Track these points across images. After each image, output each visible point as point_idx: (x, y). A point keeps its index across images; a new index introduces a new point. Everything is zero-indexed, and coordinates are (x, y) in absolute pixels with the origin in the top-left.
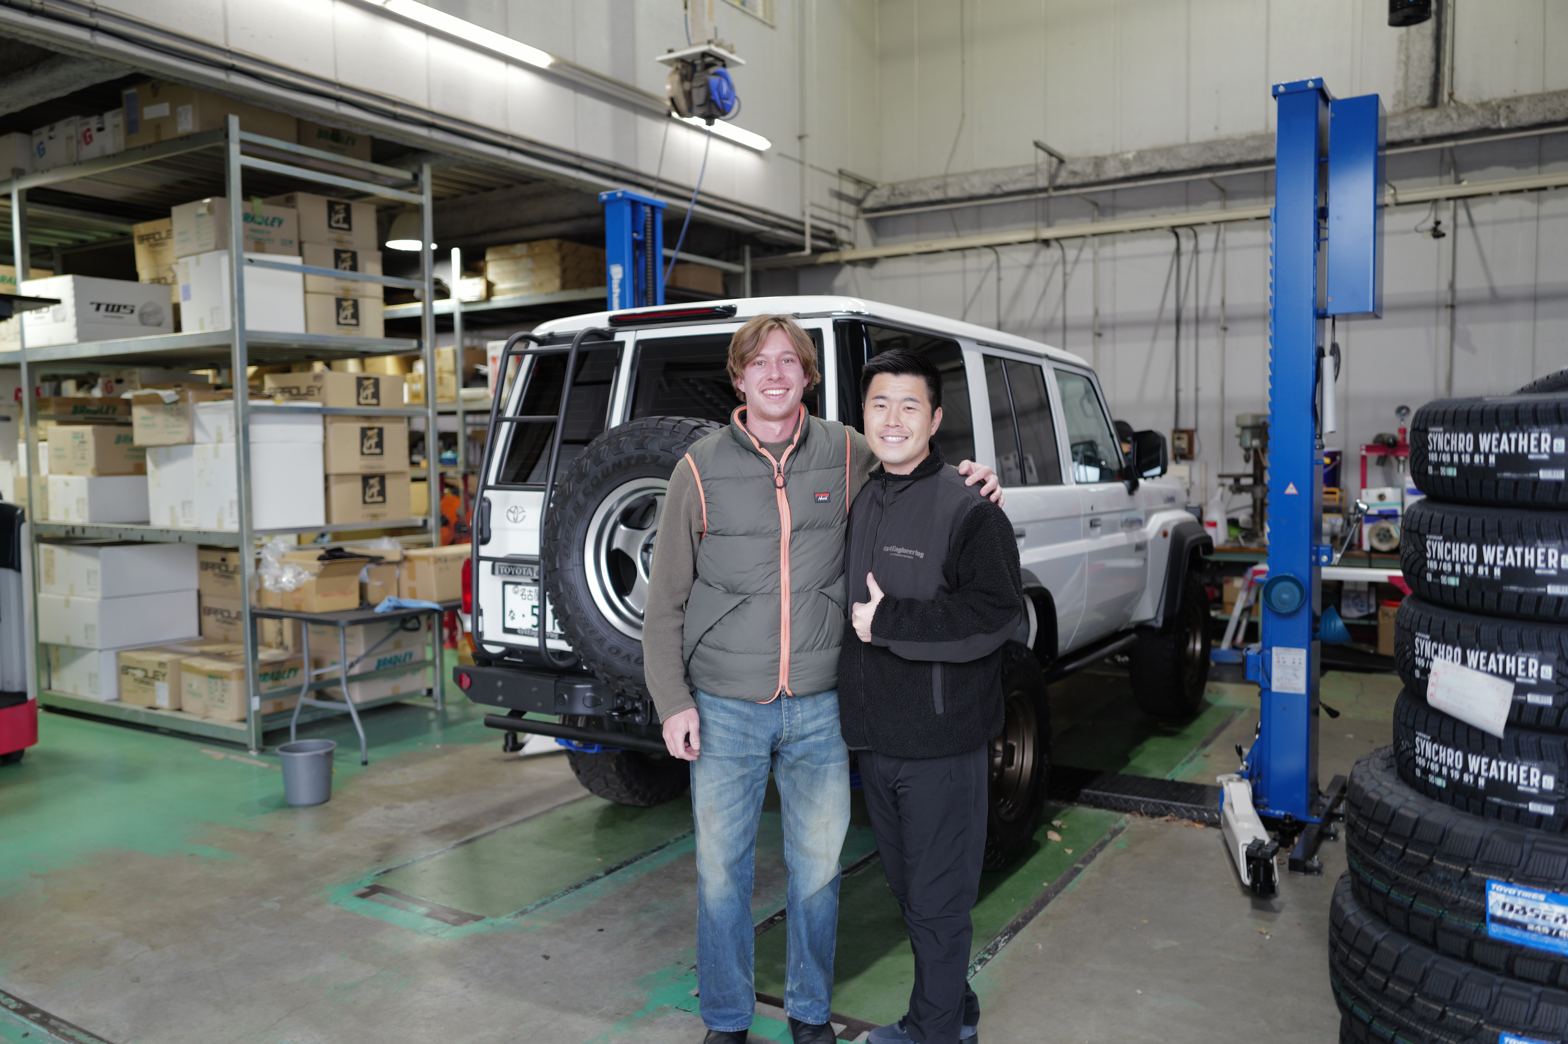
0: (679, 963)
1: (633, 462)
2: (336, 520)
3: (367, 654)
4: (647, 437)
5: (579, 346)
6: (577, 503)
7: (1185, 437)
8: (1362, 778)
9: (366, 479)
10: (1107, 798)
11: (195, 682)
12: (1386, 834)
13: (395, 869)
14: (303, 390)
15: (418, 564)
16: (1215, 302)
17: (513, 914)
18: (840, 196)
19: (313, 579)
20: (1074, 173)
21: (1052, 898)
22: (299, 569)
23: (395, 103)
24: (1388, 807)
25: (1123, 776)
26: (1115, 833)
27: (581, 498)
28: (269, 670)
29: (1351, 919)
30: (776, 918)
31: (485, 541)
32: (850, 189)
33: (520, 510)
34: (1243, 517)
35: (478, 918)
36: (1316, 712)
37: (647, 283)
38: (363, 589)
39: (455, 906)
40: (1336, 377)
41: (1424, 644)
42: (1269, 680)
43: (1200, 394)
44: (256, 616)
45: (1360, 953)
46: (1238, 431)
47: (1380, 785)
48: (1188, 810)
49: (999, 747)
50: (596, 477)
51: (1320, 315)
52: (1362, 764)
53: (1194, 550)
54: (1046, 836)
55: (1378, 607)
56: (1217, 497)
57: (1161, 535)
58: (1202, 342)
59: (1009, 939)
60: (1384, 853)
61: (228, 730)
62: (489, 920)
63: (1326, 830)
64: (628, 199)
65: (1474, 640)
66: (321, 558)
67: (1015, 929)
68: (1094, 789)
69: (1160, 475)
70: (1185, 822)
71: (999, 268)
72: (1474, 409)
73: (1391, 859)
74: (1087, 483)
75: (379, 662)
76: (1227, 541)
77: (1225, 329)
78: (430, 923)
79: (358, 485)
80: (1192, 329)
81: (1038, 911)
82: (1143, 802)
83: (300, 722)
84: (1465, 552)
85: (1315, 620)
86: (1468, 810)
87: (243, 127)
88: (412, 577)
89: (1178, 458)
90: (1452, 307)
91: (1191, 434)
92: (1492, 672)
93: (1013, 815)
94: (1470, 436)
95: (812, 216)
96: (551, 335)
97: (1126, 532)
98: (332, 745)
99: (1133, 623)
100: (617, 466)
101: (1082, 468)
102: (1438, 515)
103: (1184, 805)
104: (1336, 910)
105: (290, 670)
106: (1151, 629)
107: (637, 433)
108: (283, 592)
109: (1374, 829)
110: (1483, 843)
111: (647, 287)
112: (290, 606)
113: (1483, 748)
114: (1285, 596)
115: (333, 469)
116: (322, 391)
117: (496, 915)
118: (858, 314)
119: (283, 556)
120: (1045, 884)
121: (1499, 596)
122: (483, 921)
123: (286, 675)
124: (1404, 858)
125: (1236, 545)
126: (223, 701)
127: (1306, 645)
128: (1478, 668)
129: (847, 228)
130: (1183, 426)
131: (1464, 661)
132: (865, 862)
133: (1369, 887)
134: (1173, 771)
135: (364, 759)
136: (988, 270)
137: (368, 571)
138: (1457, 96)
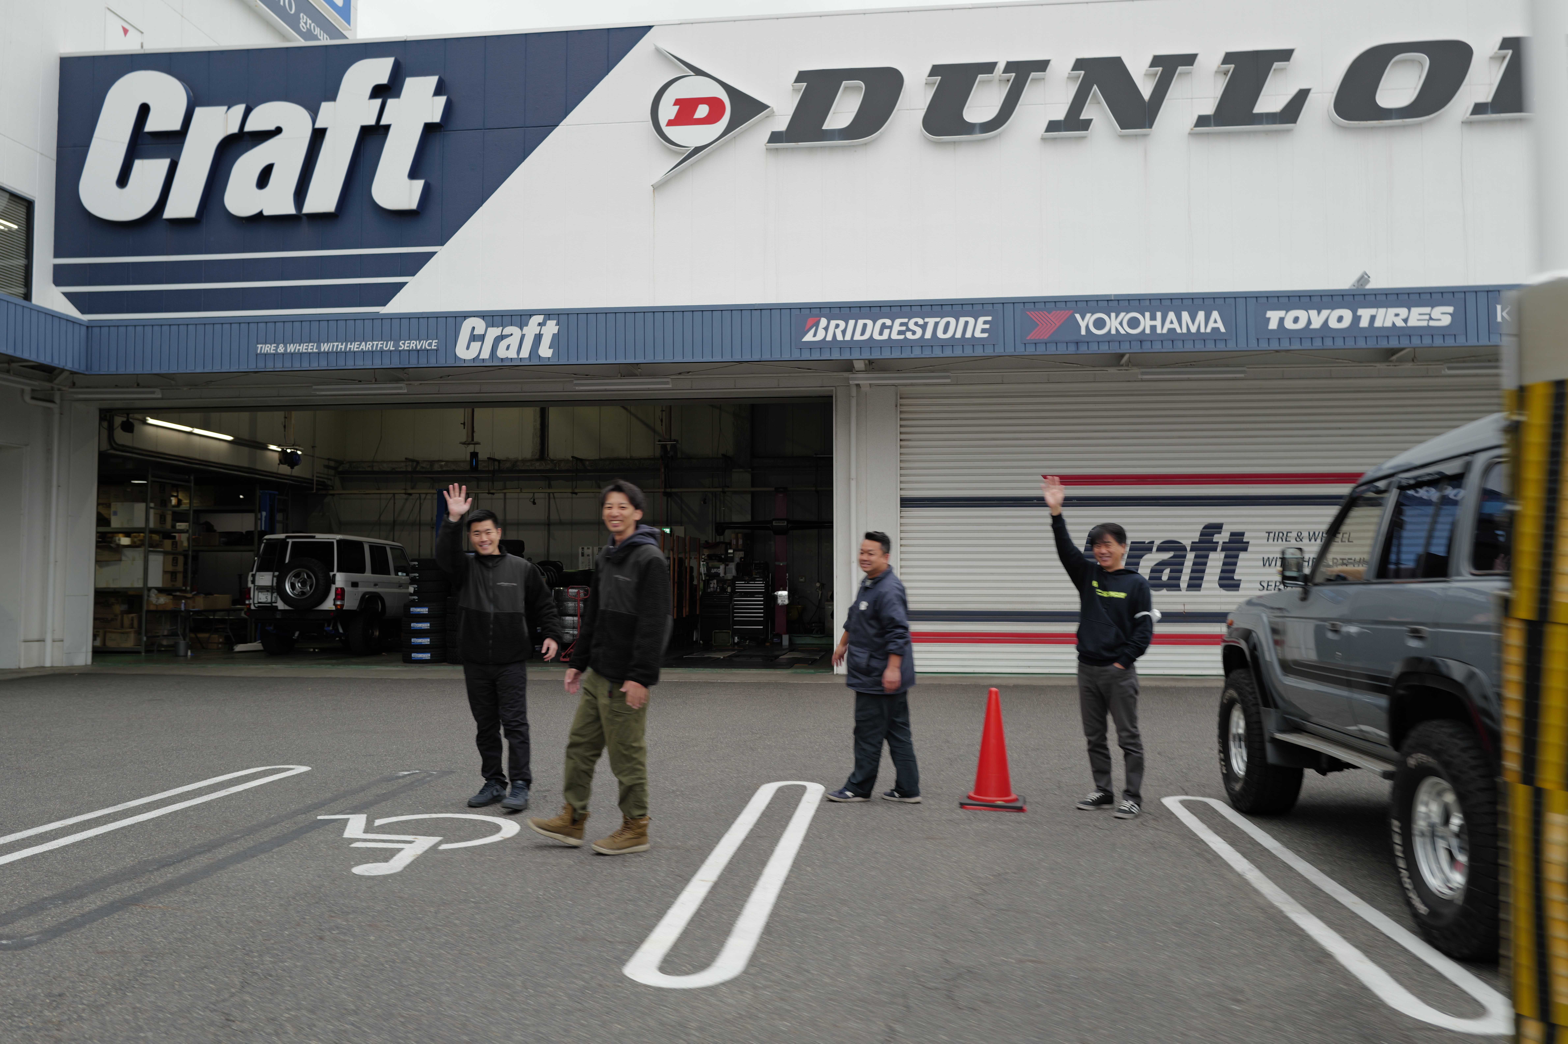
2: (167, 585)
18: (328, 467)
20: (423, 467)
22: (164, 599)
32: (332, 464)
71: (394, 499)
79: (170, 575)
95: (317, 477)
108: (160, 604)
112: (158, 610)
115: (165, 570)
116: (164, 547)
119: (156, 596)
129: (330, 479)
136: (390, 499)
138: (549, 456)
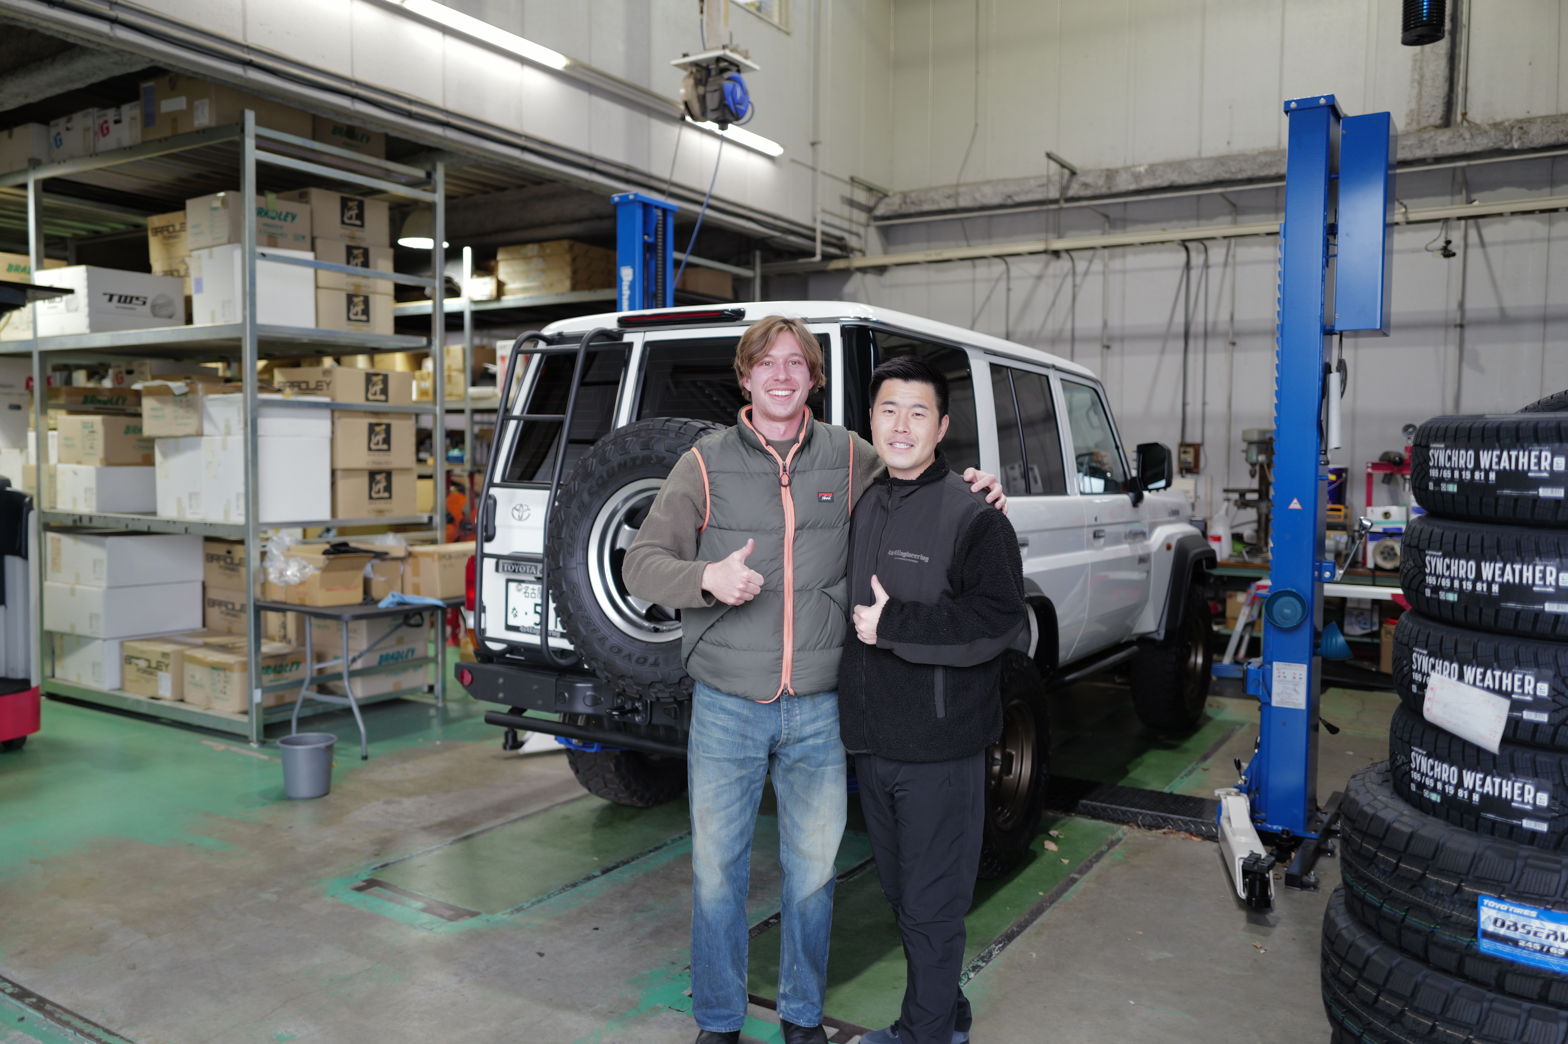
0: (673, 963)
1: (638, 462)
2: (341, 515)
3: (370, 650)
4: (653, 438)
5: (588, 346)
6: (582, 502)
7: (1191, 450)
8: (1357, 792)
9: (372, 475)
10: (1104, 809)
11: (198, 674)
12: (1380, 847)
13: (393, 863)
14: (312, 385)
15: (423, 561)
16: (1224, 316)
17: (509, 910)
18: (852, 203)
19: (318, 573)
20: (1086, 185)
21: (1048, 907)
22: (304, 563)
23: (410, 101)
24: (1383, 821)
25: (1122, 787)
26: (1112, 844)
27: (586, 497)
28: (272, 663)
29: (1344, 932)
30: (771, 921)
31: (490, 538)
32: (861, 196)
33: (525, 508)
34: (1248, 532)
35: (474, 914)
36: (1316, 728)
37: (657, 286)
38: (367, 584)
39: (451, 902)
40: (1342, 394)
41: (1421, 660)
42: (1270, 694)
43: (1207, 408)
44: (260, 609)
45: (1352, 966)
46: (1244, 446)
47: (1375, 799)
48: (1186, 823)
49: (998, 756)
50: (602, 477)
51: (1328, 331)
52: (1358, 778)
53: (1198, 563)
54: (1043, 845)
55: (1381, 624)
56: (1222, 512)
57: (1165, 548)
58: (1210, 356)
59: (1003, 947)
60: (1377, 867)
61: (230, 722)
62: (485, 916)
63: (1323, 846)
64: (640, 202)
65: (1471, 655)
66: (326, 553)
67: (1010, 937)
68: (1092, 800)
69: (1165, 488)
70: (1183, 835)
71: (1008, 279)
72: (1475, 425)
73: (1384, 873)
74: (1092, 494)
75: (382, 657)
76: (1231, 556)
77: (1234, 344)
78: (426, 917)
79: (365, 480)
80: (1201, 343)
81: (1033, 920)
82: (1141, 814)
83: (301, 715)
84: (1464, 568)
85: (1316, 635)
86: (1462, 825)
87: (258, 123)
88: (416, 573)
89: (1184, 472)
90: (1461, 326)
91: (1197, 448)
92: (1488, 689)
93: (1010, 824)
94: (1471, 453)
95: (823, 223)
96: (560, 334)
97: (1129, 544)
98: (332, 739)
99: (1135, 635)
100: (623, 466)
101: (1087, 479)
102: (1437, 531)
103: (1182, 817)
104: (1329, 923)
105: (293, 664)
106: (1153, 641)
107: (643, 434)
108: (288, 585)
109: (1367, 843)
110: (1476, 859)
111: (657, 289)
112: (294, 600)
113: (1478, 763)
114: (1287, 611)
115: (340, 464)
116: (331, 386)
117: (492, 912)
118: (866, 320)
119: (289, 549)
120: (1041, 893)
121: (1497, 612)
122: (479, 917)
123: (288, 668)
124: (1397, 872)
125: (1240, 559)
126: (225, 693)
127: (1307, 660)
128: (1474, 684)
129: (858, 235)
130: (1189, 439)
131: (1461, 677)
132: (861, 867)
133: (1362, 900)
134: (1171, 784)
135: (364, 754)
136: (998, 280)
137: (372, 566)
138: (1470, 116)
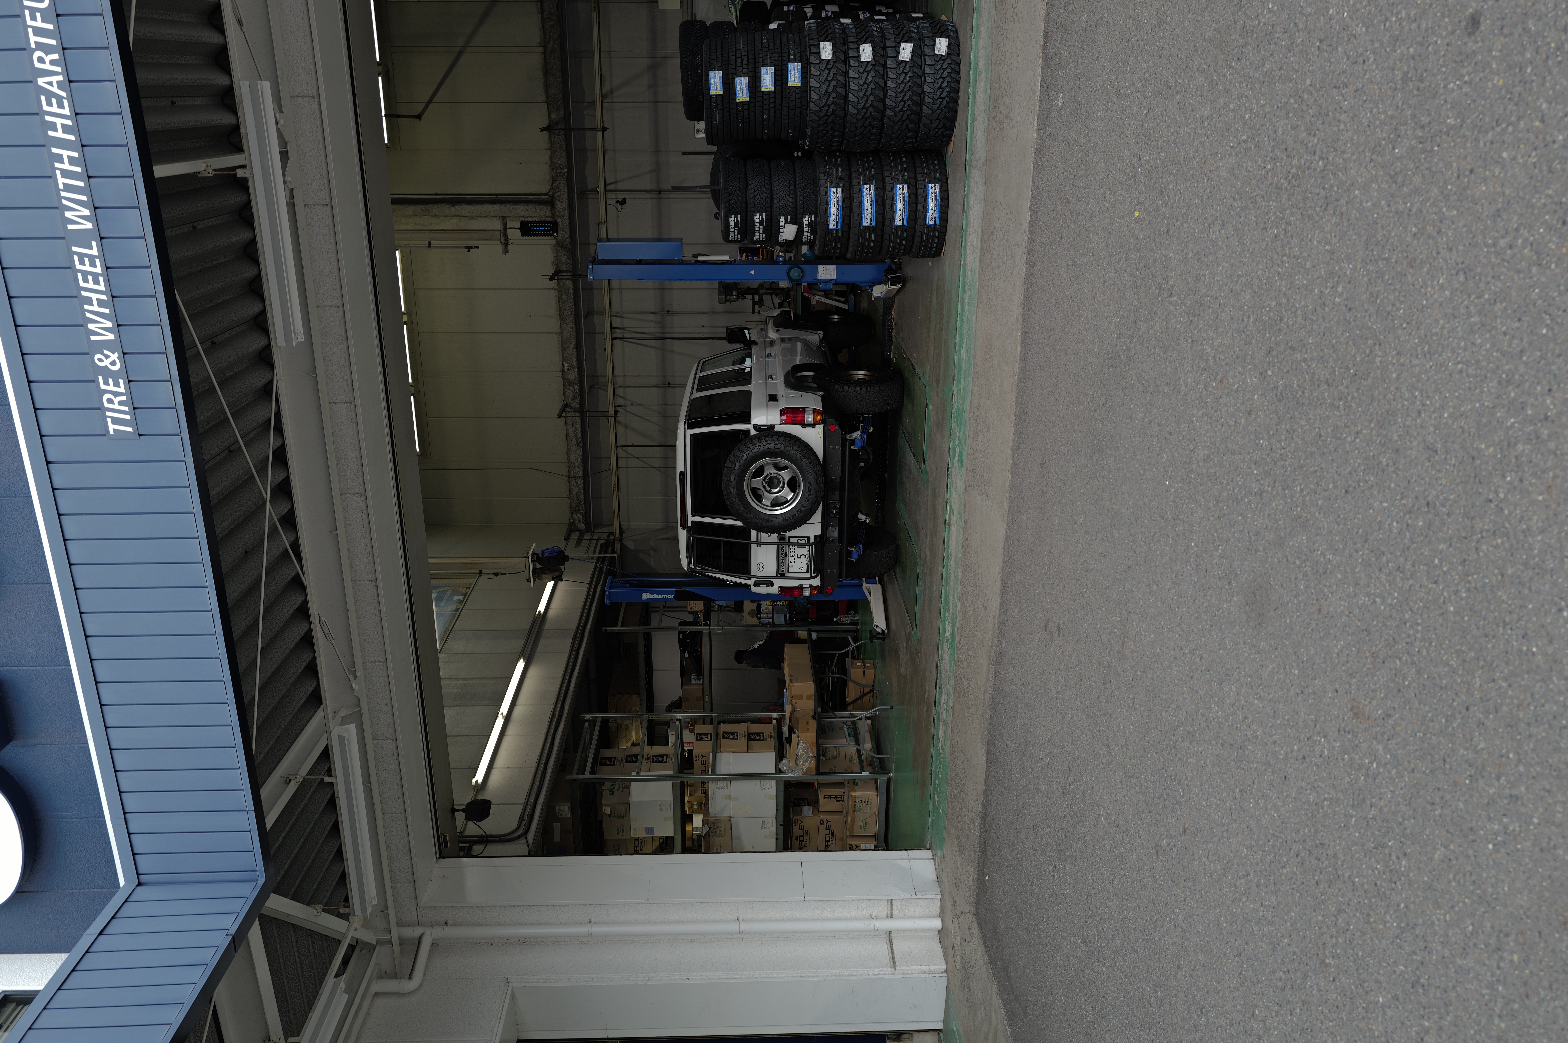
2: (770, 747)
5: (692, 544)
9: (750, 739)
14: (703, 759)
18: (580, 540)
20: (574, 398)
23: (553, 716)
27: (753, 517)
33: (758, 562)
34: (777, 300)
41: (780, 240)
42: (830, 281)
43: (706, 325)
46: (728, 303)
51: (682, 262)
57: (778, 333)
58: (675, 325)
65: (778, 232)
72: (725, 232)
80: (668, 330)
84: (757, 233)
86: (815, 232)
90: (660, 192)
94: (731, 233)
110: (821, 229)
113: (802, 229)
114: (796, 274)
116: (703, 754)
121: (767, 227)
126: (867, 801)
128: (783, 231)
129: (599, 539)
136: (631, 453)
138: (546, 192)
